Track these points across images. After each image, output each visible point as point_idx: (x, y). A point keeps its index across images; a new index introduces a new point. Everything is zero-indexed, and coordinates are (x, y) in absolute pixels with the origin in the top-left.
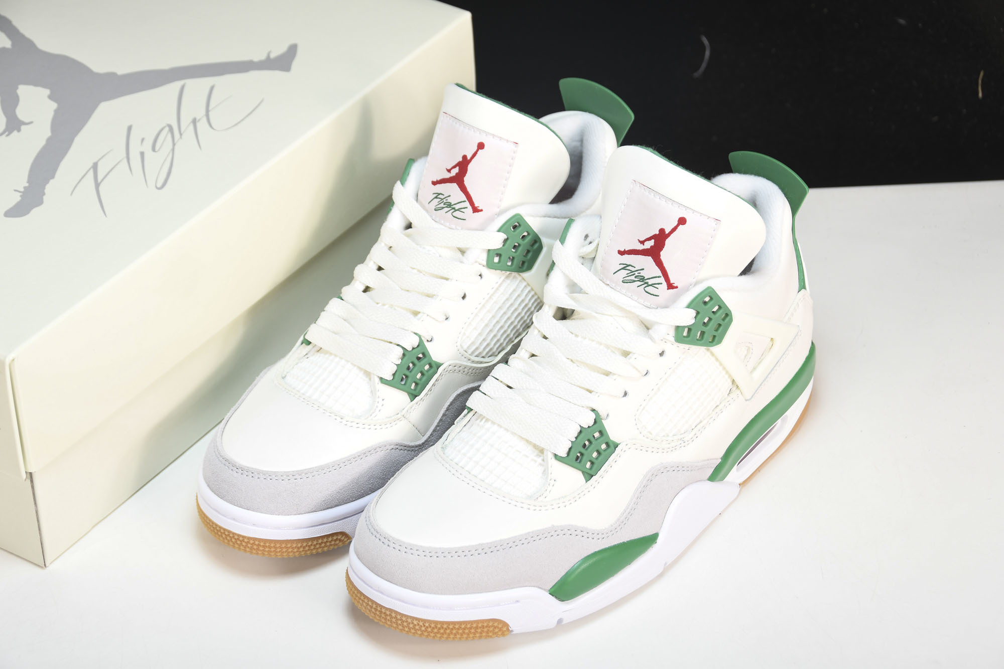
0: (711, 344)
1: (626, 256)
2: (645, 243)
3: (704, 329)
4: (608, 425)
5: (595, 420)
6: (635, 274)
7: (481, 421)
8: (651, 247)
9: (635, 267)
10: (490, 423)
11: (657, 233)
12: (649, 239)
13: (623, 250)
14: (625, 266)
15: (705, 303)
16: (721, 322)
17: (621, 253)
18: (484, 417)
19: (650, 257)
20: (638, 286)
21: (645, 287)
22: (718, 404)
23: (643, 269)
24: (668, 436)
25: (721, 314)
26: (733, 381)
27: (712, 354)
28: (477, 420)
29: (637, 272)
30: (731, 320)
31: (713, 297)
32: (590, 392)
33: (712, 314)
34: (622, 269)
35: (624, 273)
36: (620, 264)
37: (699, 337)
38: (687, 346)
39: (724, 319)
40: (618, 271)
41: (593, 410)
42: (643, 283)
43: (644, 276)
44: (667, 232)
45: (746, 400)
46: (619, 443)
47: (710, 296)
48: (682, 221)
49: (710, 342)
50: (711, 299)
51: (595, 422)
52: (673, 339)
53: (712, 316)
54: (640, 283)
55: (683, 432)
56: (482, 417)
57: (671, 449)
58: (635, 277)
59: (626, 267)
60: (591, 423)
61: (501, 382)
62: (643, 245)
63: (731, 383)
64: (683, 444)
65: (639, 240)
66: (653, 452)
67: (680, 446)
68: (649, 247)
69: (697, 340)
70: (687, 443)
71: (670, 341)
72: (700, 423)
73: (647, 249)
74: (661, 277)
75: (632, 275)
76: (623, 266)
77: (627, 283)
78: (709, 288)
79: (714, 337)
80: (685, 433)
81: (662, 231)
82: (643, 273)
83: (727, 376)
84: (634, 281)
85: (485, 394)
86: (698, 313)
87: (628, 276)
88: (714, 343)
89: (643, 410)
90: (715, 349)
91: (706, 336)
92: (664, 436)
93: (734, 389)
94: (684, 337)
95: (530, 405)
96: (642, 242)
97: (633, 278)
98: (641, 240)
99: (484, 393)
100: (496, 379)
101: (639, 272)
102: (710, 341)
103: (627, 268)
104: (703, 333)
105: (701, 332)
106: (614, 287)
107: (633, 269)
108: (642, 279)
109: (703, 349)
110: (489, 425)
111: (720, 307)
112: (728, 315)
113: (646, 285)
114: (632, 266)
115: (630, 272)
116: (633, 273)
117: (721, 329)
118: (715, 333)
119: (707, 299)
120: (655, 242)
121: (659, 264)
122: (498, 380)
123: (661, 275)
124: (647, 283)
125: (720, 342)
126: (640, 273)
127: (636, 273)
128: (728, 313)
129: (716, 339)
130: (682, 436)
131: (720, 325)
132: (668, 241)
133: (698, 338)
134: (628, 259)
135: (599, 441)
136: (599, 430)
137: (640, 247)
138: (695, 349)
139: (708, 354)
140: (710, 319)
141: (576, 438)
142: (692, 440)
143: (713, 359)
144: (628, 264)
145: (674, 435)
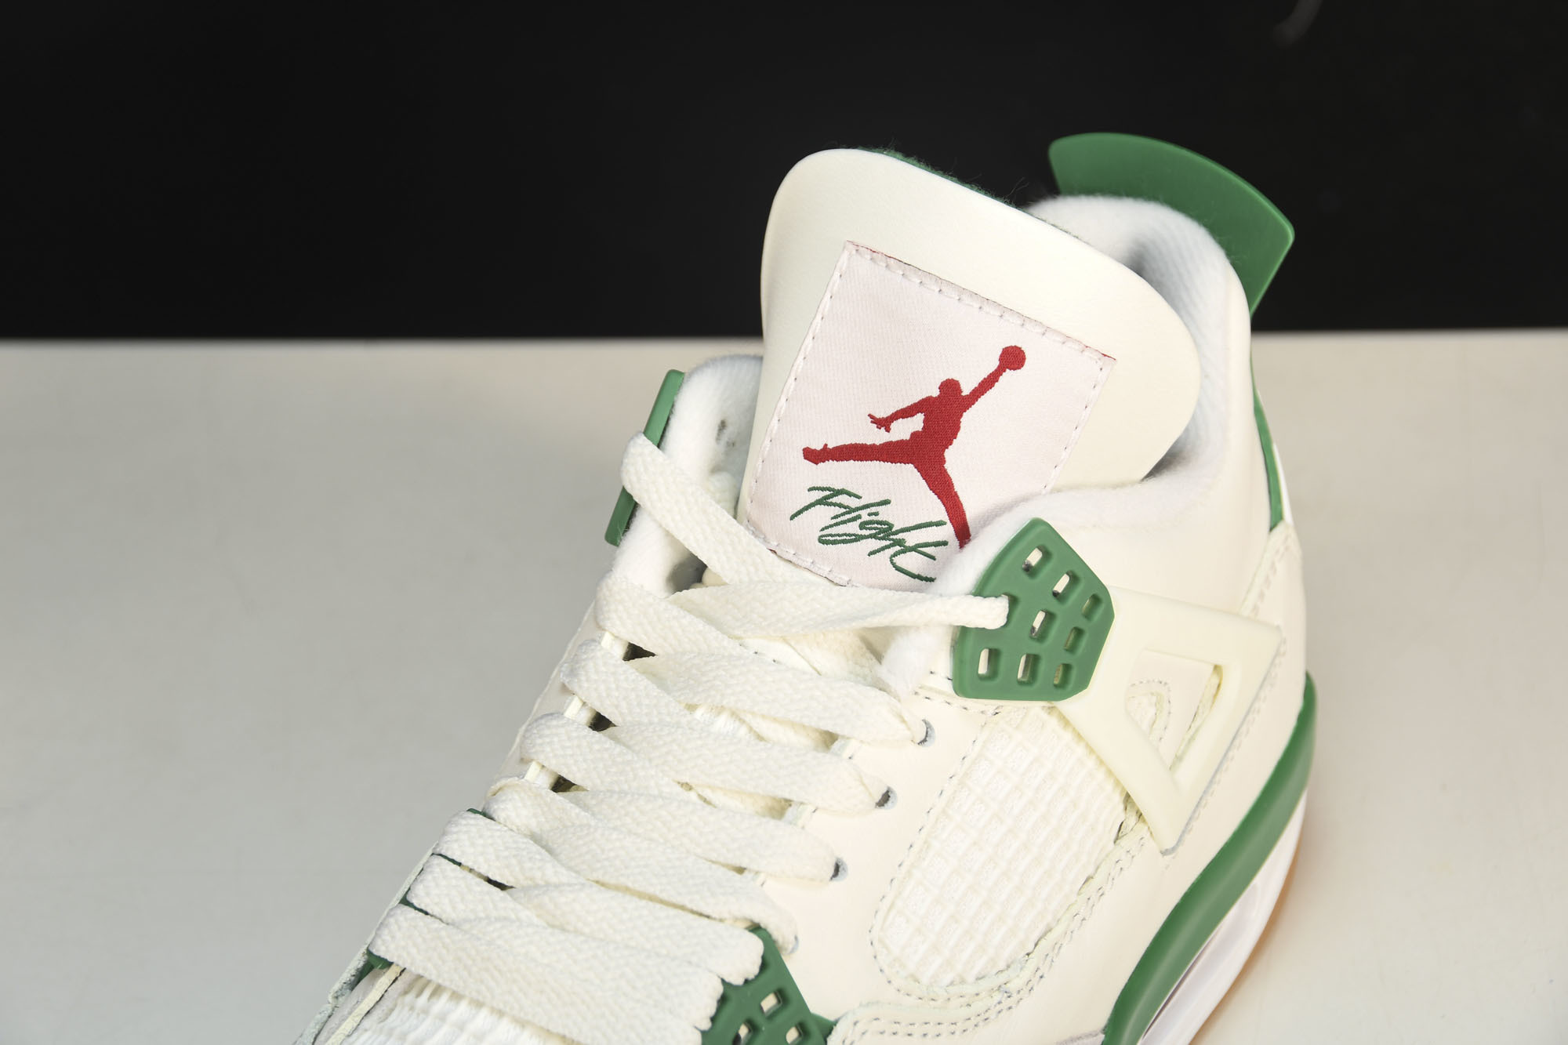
0: (1060, 691)
1: (830, 465)
2: (894, 425)
3: (1036, 648)
4: (800, 969)
5: (763, 958)
6: (859, 517)
7: (419, 995)
8: (914, 435)
9: (859, 497)
10: (445, 997)
11: (935, 392)
12: (906, 413)
13: (819, 447)
14: (828, 493)
15: (1029, 570)
16: (1082, 623)
17: (814, 456)
18: (429, 982)
19: (910, 467)
20: (872, 553)
21: (895, 555)
22: (1090, 871)
23: (886, 502)
24: (963, 982)
25: (1079, 599)
26: (1128, 797)
27: (1065, 722)
28: (406, 993)
29: (869, 510)
30: (1109, 616)
31: (1051, 549)
32: (740, 870)
33: (1054, 601)
34: (820, 502)
35: (823, 515)
36: (810, 490)
37: (1023, 676)
38: (990, 705)
39: (1088, 615)
40: (807, 508)
41: (756, 928)
42: (888, 543)
43: (890, 521)
44: (966, 390)
45: (1164, 853)
46: (832, 1018)
47: (1040, 548)
48: (1012, 358)
49: (1056, 686)
50: (1047, 555)
51: (764, 966)
52: (948, 687)
53: (1054, 606)
54: (876, 544)
55: (1002, 965)
56: (418, 984)
57: (974, 1021)
58: (862, 526)
59: (829, 496)
60: (752, 968)
61: (471, 870)
62: (888, 430)
63: (1122, 806)
64: (1007, 1003)
65: (870, 416)
66: (925, 1035)
67: (999, 1008)
68: (907, 437)
69: (1021, 683)
70: (1015, 997)
71: (940, 693)
72: (1045, 934)
73: (901, 443)
74: (945, 523)
75: (850, 520)
76: (819, 495)
77: (834, 543)
78: (1036, 523)
79: (1067, 668)
80: (1008, 967)
81: (950, 387)
82: (885, 514)
83: (1109, 786)
84: (858, 538)
85: (426, 913)
86: (1013, 601)
87: (837, 524)
88: (1070, 686)
89: (889, 910)
90: (1071, 706)
91: (1043, 667)
92: (952, 983)
93: (1132, 819)
94: (982, 678)
95: (563, 930)
96: (884, 423)
97: (853, 528)
98: (878, 416)
99: (421, 910)
100: (453, 861)
101: (873, 509)
102: (1056, 682)
103: (834, 500)
104: (1033, 661)
105: (1028, 656)
106: (794, 559)
107: (853, 503)
108: (885, 531)
109: (1036, 708)
110: (442, 1003)
111: (1074, 579)
112: (1098, 601)
113: (898, 548)
114: (850, 494)
115: (844, 510)
116: (854, 515)
117: (1084, 642)
118: (1068, 659)
119: (1034, 558)
120: (925, 421)
121: (941, 485)
122: (460, 864)
123: (946, 518)
124: (900, 543)
125: (1083, 683)
126: (876, 514)
127: (864, 514)
128: (1101, 596)
129: (1074, 674)
130: (1002, 978)
131: (1079, 632)
132: (969, 419)
133: (1020, 675)
134: (835, 473)
135: (780, 1019)
136: (775, 987)
137: (878, 437)
138: (1013, 709)
139: (1053, 722)
140: (1050, 617)
141: (713, 1019)
142: (1029, 987)
143: (1068, 736)
144: (838, 487)
145: (978, 979)
